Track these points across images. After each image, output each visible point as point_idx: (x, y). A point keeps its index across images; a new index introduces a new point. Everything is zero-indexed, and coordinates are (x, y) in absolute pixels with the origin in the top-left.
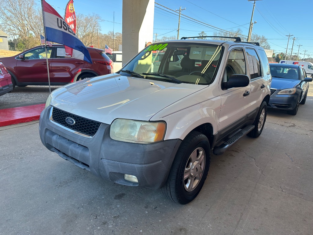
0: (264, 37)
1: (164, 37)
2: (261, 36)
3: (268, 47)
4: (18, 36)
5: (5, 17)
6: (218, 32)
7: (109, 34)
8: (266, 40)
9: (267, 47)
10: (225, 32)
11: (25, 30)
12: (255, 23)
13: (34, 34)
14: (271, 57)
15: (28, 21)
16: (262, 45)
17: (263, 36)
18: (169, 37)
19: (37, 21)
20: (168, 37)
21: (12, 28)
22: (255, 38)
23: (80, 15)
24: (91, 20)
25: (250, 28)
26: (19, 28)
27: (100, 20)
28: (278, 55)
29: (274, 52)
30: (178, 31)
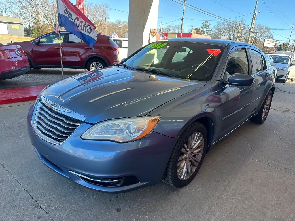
0: (267, 27)
1: (169, 26)
2: (264, 26)
3: (271, 37)
4: (32, 23)
5: (21, 6)
6: (221, 21)
7: (116, 23)
8: (269, 30)
9: (270, 37)
10: (229, 21)
11: (39, 18)
12: (259, 12)
13: (47, 22)
14: (273, 47)
15: (42, 9)
16: (265, 35)
17: (266, 26)
18: (174, 26)
19: (50, 9)
20: (173, 26)
21: (27, 16)
22: (258, 28)
23: (90, 4)
24: (100, 8)
25: (253, 18)
26: (34, 15)
27: (109, 9)
28: (280, 45)
29: (277, 42)
30: (182, 20)
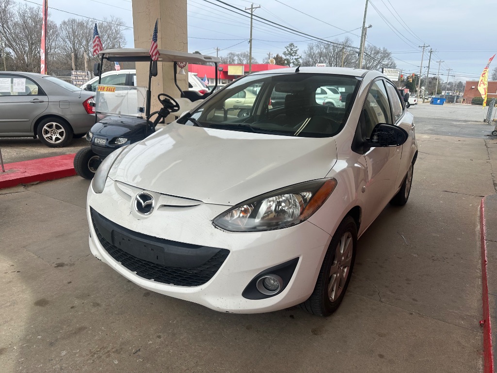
0: (386, 50)
1: (231, 54)
2: (382, 49)
3: (393, 66)
6: (314, 43)
8: (389, 54)
9: (391, 64)
10: (326, 42)
12: (370, 26)
13: (13, 53)
14: (398, 80)
16: (383, 63)
17: (384, 48)
18: (239, 53)
19: (18, 31)
20: (237, 53)
22: (373, 52)
23: (90, 19)
24: (108, 27)
25: (362, 35)
27: (124, 28)
28: (408, 78)
29: (402, 74)
30: (250, 42)
